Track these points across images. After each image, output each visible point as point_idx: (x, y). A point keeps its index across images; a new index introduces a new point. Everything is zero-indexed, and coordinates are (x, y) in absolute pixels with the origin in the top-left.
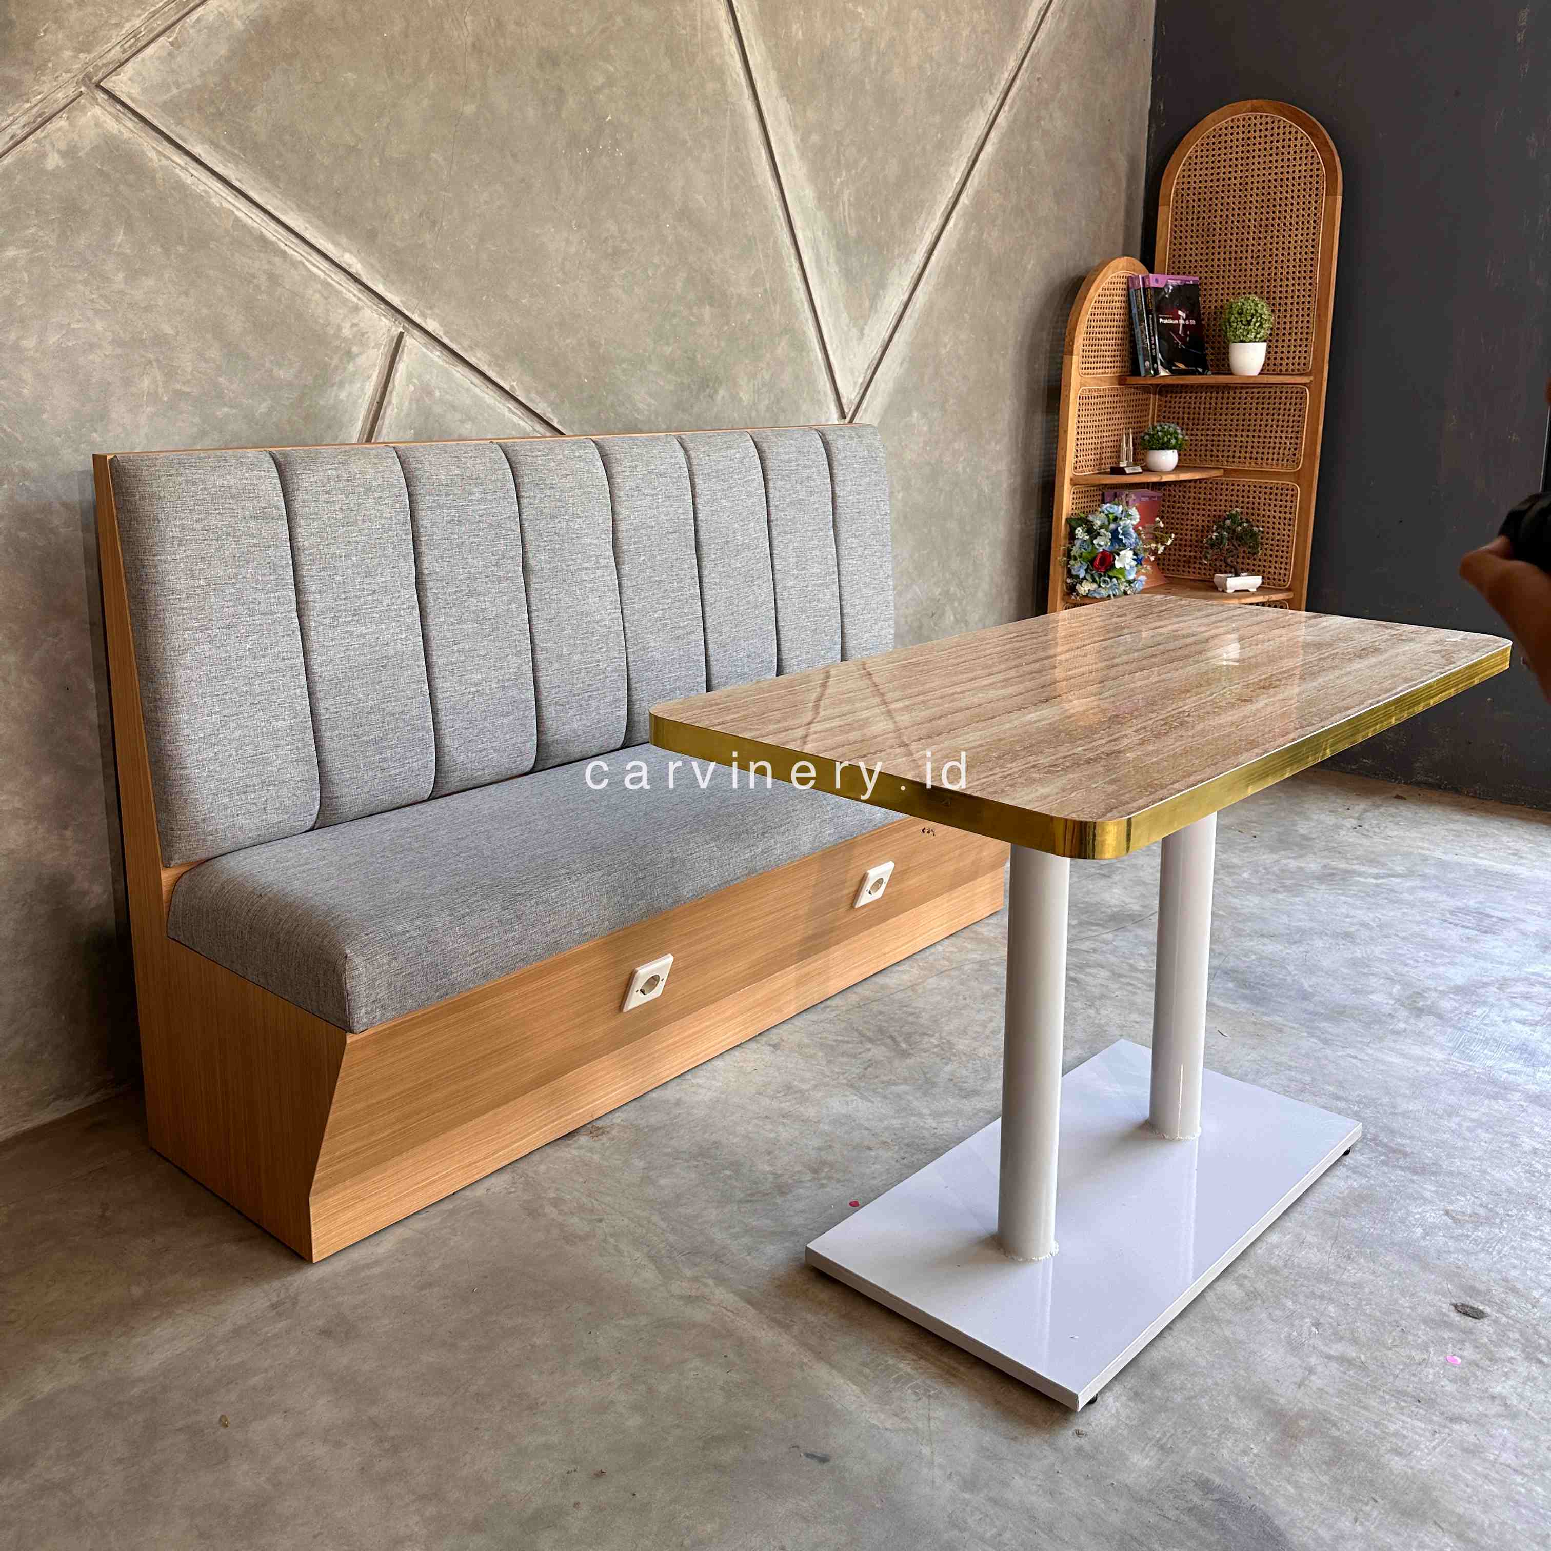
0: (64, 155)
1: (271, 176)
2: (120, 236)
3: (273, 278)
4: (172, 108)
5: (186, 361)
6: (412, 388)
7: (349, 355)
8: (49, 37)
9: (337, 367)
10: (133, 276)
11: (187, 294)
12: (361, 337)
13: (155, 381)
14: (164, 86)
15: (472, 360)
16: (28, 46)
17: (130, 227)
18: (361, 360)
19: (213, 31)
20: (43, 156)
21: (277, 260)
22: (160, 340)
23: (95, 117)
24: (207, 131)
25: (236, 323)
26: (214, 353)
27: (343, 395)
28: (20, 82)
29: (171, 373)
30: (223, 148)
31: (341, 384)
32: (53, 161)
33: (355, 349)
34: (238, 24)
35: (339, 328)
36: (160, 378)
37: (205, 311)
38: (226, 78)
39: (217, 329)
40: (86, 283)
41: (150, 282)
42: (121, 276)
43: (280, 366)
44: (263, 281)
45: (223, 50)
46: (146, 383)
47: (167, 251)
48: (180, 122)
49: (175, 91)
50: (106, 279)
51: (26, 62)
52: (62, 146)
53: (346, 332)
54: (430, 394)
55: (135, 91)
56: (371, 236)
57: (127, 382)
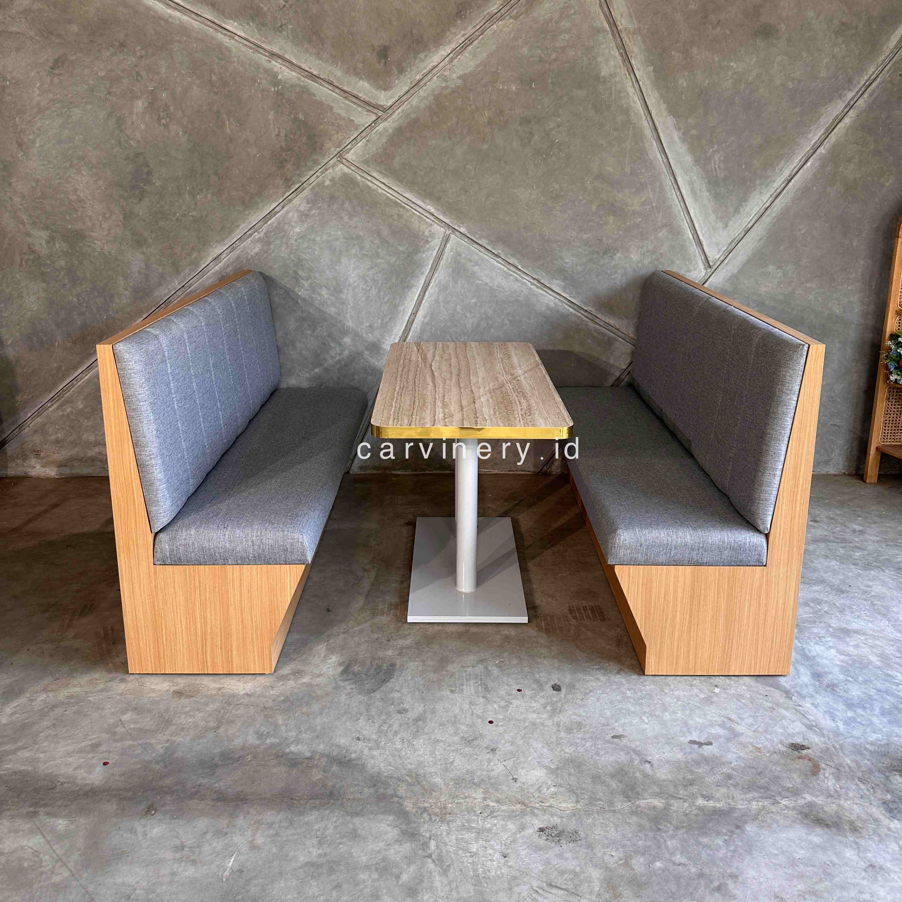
0: (331, 181)
1: (401, 181)
2: (347, 205)
3: (400, 216)
4: (366, 162)
5: (367, 245)
6: (452, 253)
7: (427, 242)
8: (328, 145)
9: (422, 246)
10: (351, 217)
11: (368, 222)
12: (432, 235)
13: (356, 250)
14: (364, 155)
15: (480, 243)
16: (321, 149)
17: (350, 202)
18: (432, 243)
19: (381, 134)
20: (324, 182)
21: (401, 210)
22: (358, 237)
23: (341, 168)
24: (378, 168)
25: (385, 232)
26: (377, 241)
27: (424, 256)
28: (318, 160)
29: (362, 248)
30: (384, 174)
31: (424, 252)
32: (327, 183)
33: (430, 240)
34: (391, 131)
35: (424, 232)
36: (358, 249)
37: (374, 228)
38: (385, 149)
39: (379, 233)
40: (336, 220)
41: (356, 219)
42: (347, 217)
43: (400, 245)
44: (396, 217)
45: (384, 140)
46: (353, 251)
47: (362, 208)
48: (369, 166)
49: (367, 156)
50: (342, 218)
51: (320, 153)
52: (330, 178)
53: (426, 233)
54: (460, 255)
55: (354, 158)
56: (439, 199)
57: (347, 251)
